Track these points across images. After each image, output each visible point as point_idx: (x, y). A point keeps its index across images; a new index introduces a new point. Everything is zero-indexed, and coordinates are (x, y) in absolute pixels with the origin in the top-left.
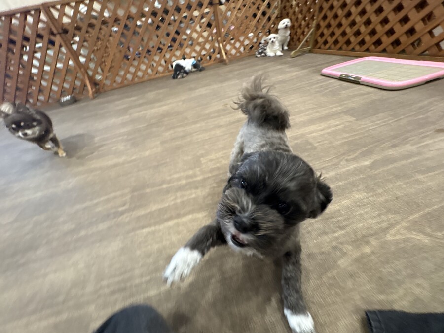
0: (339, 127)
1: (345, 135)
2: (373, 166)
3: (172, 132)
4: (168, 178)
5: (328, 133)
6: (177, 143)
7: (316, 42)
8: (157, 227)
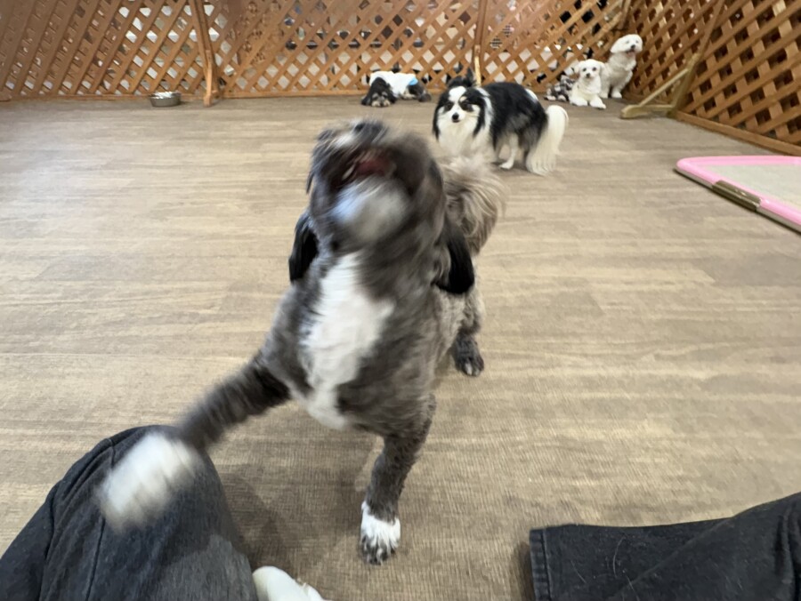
0: (671, 288)
1: (675, 307)
2: (710, 384)
5: (640, 293)
7: (689, 99)
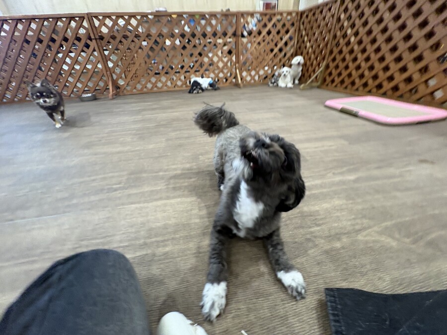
0: (333, 148)
1: (336, 154)
2: (356, 181)
3: (178, 132)
4: (166, 168)
5: (321, 151)
6: (180, 142)
7: (325, 80)
8: (146, 205)
